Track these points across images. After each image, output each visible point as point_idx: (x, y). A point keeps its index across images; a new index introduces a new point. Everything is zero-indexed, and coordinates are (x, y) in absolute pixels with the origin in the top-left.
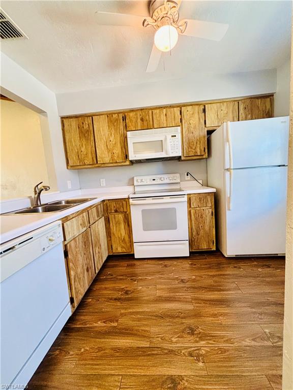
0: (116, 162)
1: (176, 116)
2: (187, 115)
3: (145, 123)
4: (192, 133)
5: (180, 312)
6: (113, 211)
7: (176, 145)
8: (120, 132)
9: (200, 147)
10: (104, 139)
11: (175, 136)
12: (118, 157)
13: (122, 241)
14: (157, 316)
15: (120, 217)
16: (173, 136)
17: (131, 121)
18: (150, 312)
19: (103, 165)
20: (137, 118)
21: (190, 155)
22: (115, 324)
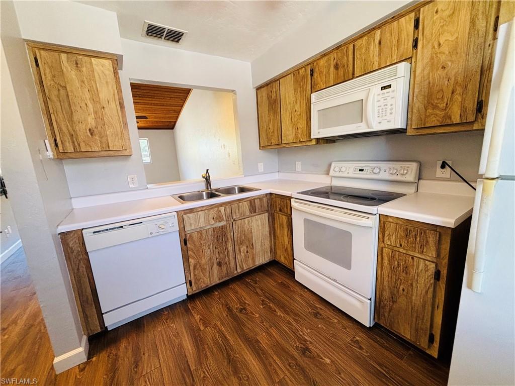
0: (300, 142)
1: (404, 35)
2: (434, 23)
3: (341, 72)
4: (444, 68)
5: (248, 377)
6: (278, 210)
7: (389, 107)
8: (307, 95)
9: (463, 100)
10: (289, 109)
11: (390, 86)
12: (302, 134)
13: (285, 250)
14: (229, 356)
15: (284, 219)
16: (383, 88)
17: (321, 73)
18: (230, 346)
19: (287, 146)
20: (329, 65)
21: (428, 125)
22: (202, 328)
